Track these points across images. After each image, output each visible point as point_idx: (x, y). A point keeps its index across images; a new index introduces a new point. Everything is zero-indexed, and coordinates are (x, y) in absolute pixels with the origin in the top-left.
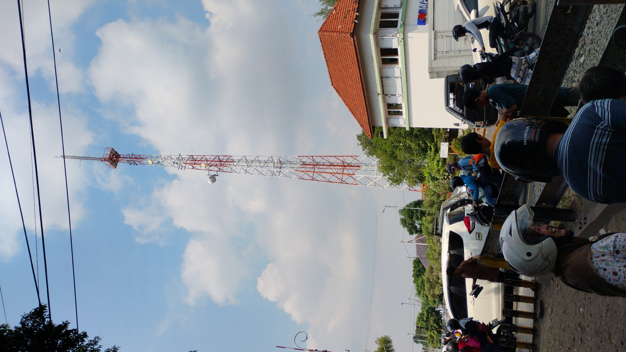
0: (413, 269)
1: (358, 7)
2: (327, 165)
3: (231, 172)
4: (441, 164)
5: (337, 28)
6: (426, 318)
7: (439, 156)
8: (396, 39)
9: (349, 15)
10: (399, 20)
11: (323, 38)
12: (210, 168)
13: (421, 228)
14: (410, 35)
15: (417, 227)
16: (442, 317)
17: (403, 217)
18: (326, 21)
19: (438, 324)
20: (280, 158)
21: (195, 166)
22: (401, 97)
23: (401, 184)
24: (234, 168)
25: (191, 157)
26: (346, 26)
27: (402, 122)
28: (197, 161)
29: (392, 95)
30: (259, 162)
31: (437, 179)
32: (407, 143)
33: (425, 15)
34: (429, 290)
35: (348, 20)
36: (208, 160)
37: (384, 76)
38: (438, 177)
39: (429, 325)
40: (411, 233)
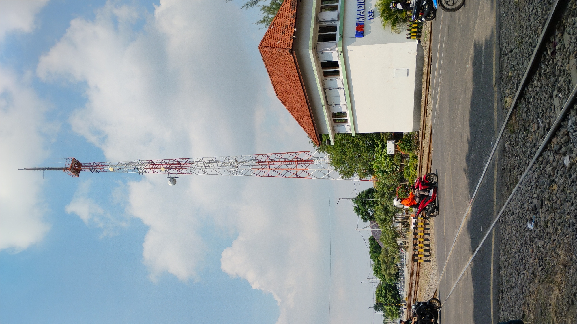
0: (370, 246)
1: (295, 23)
2: (282, 161)
3: (190, 174)
4: (388, 159)
5: (276, 43)
6: (384, 294)
7: (386, 152)
8: (336, 52)
9: (287, 30)
10: (338, 33)
11: (264, 52)
12: (170, 171)
13: (373, 215)
14: (349, 48)
15: (370, 214)
16: (399, 292)
17: (356, 205)
18: (266, 36)
19: (396, 298)
20: (236, 158)
21: (155, 170)
22: (345, 106)
23: (352, 176)
24: (193, 170)
25: (151, 161)
26: (284, 41)
27: (348, 128)
28: (157, 165)
29: (336, 105)
30: (217, 162)
31: (386, 172)
32: (354, 141)
33: (363, 27)
34: (386, 270)
35: (286, 36)
36: (168, 163)
37: (327, 87)
38: (386, 170)
39: (388, 300)
40: (365, 220)
